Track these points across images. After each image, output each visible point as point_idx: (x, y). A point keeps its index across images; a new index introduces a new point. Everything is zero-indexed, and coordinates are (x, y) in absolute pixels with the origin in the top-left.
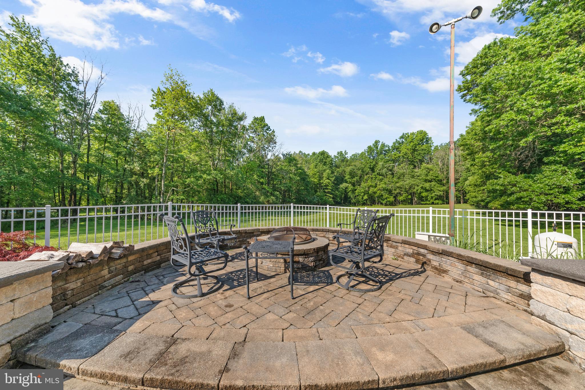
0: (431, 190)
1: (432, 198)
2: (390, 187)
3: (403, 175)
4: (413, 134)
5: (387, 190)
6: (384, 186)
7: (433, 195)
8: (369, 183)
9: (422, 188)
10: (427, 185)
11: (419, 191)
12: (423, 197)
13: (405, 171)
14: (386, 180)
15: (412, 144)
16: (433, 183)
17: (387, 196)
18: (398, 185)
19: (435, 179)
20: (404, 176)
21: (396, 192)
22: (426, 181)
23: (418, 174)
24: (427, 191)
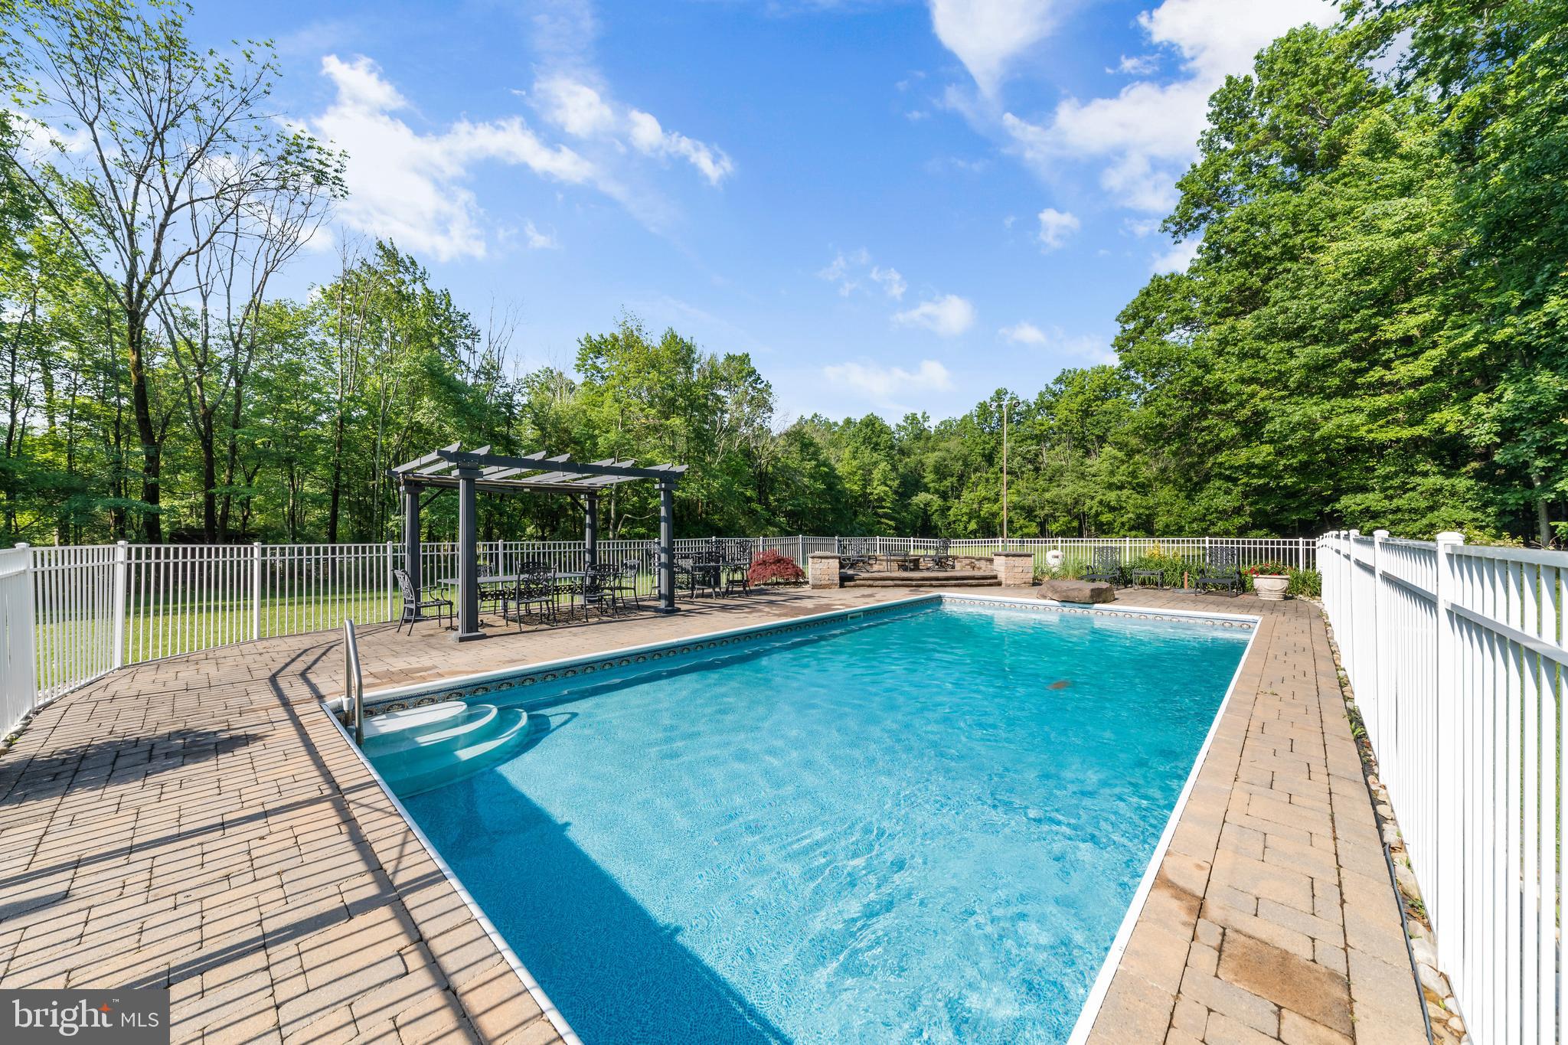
0: (1122, 508)
1: (1123, 524)
2: (1028, 501)
3: (1060, 472)
4: (1083, 374)
5: (1022, 508)
6: (1015, 498)
7: (1124, 519)
8: (981, 491)
9: (1101, 502)
10: (1112, 496)
11: (1093, 511)
12: (1102, 524)
13: (1064, 463)
14: (1021, 484)
15: (1081, 398)
16: (1126, 492)
17: (1022, 522)
18: (1047, 495)
19: (1130, 483)
20: (1062, 475)
21: (1042, 513)
22: (1111, 486)
23: (1093, 470)
24: (1112, 509)
